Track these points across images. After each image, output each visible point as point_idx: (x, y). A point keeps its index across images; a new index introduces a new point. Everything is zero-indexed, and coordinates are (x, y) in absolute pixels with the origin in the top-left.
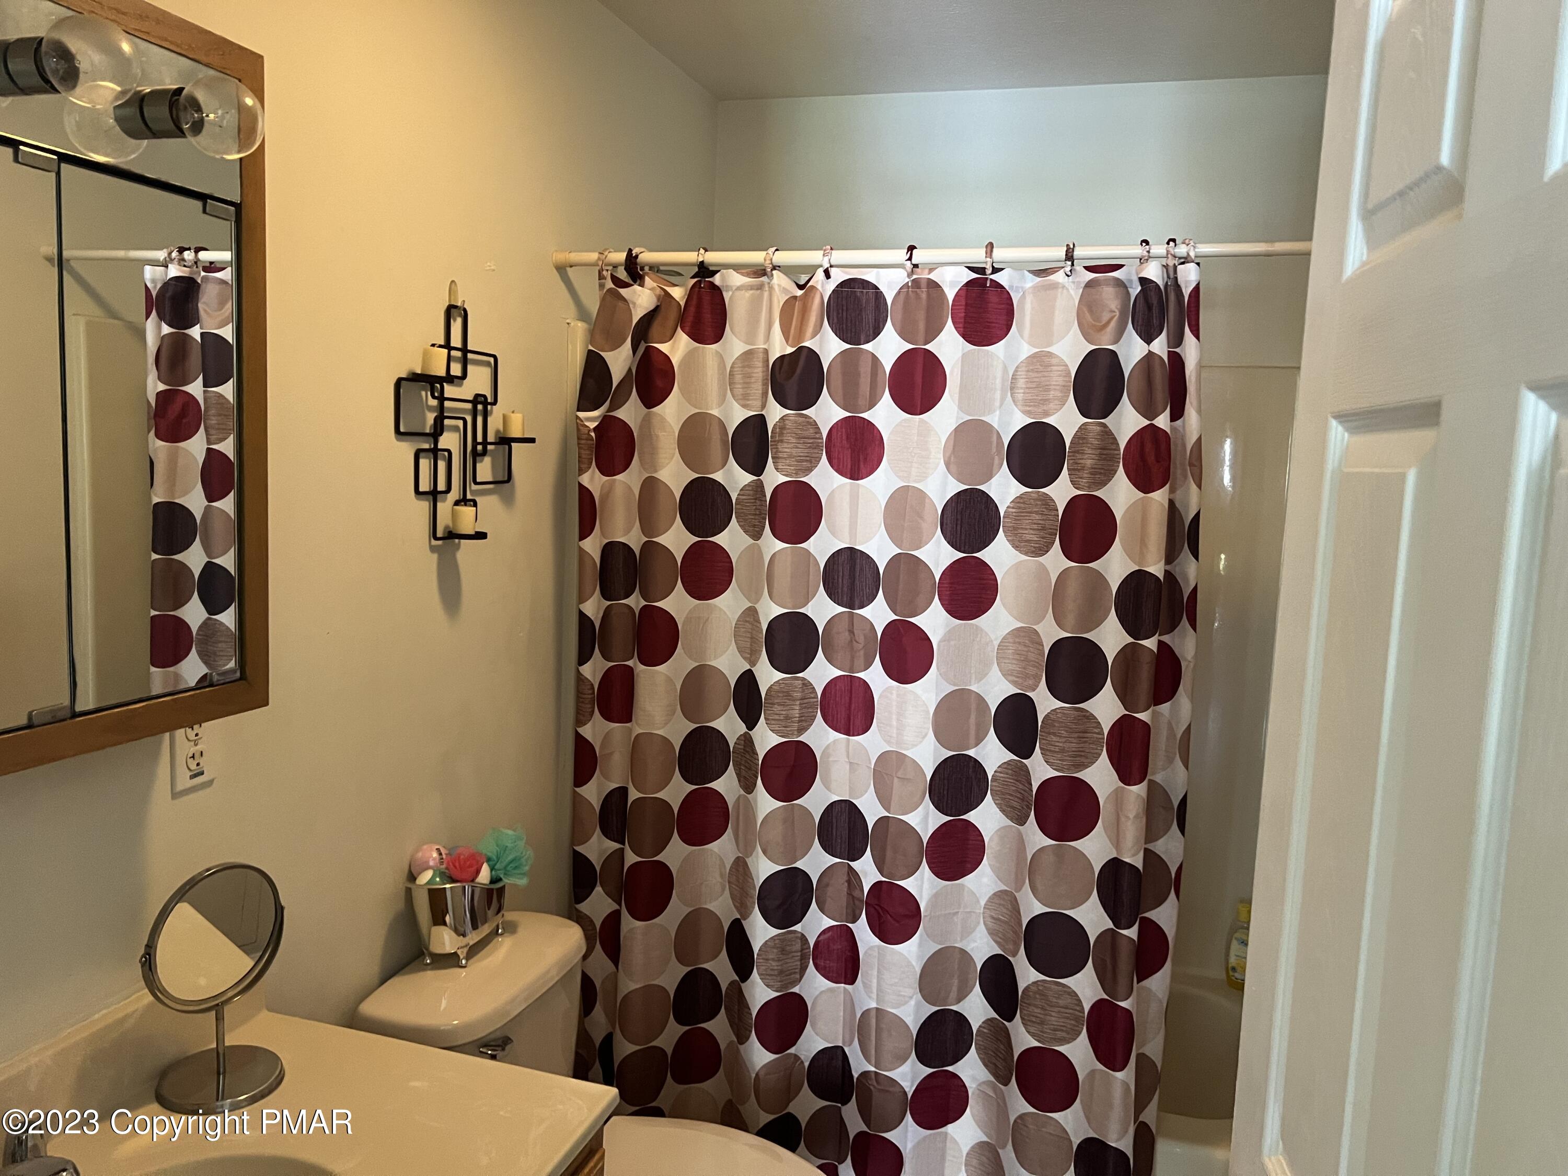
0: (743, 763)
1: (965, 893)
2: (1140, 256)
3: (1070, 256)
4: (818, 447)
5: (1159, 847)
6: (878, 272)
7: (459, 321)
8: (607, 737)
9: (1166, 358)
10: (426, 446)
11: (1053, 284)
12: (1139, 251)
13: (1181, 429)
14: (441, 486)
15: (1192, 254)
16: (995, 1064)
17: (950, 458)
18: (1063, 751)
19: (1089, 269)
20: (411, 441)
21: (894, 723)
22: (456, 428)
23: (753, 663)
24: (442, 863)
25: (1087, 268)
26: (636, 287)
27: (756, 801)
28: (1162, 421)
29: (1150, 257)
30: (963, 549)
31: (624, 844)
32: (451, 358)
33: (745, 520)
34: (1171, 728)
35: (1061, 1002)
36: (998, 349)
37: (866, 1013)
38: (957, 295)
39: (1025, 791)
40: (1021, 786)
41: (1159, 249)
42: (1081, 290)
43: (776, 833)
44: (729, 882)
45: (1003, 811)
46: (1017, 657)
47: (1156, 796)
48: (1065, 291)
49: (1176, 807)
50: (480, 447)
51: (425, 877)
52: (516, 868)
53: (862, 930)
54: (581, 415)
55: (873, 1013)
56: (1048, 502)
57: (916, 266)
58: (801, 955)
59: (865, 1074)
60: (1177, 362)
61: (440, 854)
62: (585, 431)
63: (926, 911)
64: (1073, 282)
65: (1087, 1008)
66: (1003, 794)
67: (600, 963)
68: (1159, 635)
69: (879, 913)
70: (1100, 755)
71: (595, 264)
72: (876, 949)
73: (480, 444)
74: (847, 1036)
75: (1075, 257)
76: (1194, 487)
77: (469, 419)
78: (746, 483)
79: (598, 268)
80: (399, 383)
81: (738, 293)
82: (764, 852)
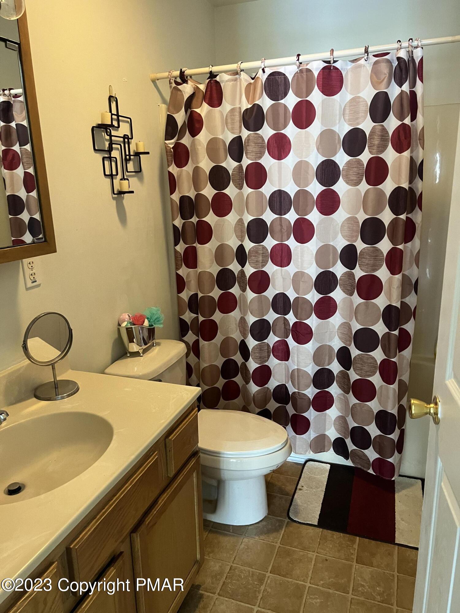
0: (241, 281)
1: (330, 324)
2: (397, 48)
3: (366, 51)
4: (263, 147)
5: (407, 300)
6: (285, 67)
7: (114, 103)
8: (188, 275)
9: (409, 93)
10: (107, 156)
11: (360, 65)
12: (396, 45)
13: (415, 125)
14: (114, 173)
15: (420, 44)
16: (343, 387)
17: (319, 146)
18: (368, 264)
19: (375, 56)
20: (100, 153)
21: (300, 260)
22: (117, 149)
23: (242, 241)
24: (130, 319)
25: (374, 56)
26: (185, 84)
27: (247, 295)
28: (407, 121)
29: (401, 48)
30: (325, 185)
31: (198, 314)
32: (113, 119)
33: (236, 182)
34: (411, 252)
35: (369, 361)
36: (337, 97)
37: (293, 371)
38: (319, 74)
39: (352, 282)
40: (351, 281)
41: (405, 44)
42: (372, 66)
43: (255, 306)
44: (239, 327)
45: (344, 292)
46: (349, 229)
47: (405, 280)
48: (365, 68)
49: (414, 284)
50: (128, 157)
51: (124, 324)
52: (158, 321)
53: (290, 340)
54: (167, 142)
55: (296, 371)
56: (360, 162)
57: (301, 63)
58: (268, 351)
59: (294, 393)
60: (413, 95)
61: (129, 316)
62: (168, 148)
63: (315, 331)
64: (368, 63)
65: (379, 363)
66: (344, 285)
67: (192, 358)
68: (407, 214)
69: (296, 333)
70: (383, 265)
71: (168, 78)
72: (296, 347)
73: (128, 155)
74: (287, 381)
75: (369, 51)
76: (421, 149)
77: (122, 145)
78: (235, 166)
79: (169, 79)
80: (93, 129)
81: (227, 83)
82: (251, 314)
